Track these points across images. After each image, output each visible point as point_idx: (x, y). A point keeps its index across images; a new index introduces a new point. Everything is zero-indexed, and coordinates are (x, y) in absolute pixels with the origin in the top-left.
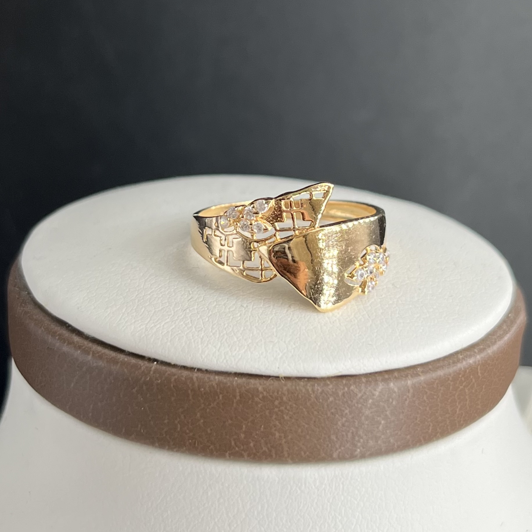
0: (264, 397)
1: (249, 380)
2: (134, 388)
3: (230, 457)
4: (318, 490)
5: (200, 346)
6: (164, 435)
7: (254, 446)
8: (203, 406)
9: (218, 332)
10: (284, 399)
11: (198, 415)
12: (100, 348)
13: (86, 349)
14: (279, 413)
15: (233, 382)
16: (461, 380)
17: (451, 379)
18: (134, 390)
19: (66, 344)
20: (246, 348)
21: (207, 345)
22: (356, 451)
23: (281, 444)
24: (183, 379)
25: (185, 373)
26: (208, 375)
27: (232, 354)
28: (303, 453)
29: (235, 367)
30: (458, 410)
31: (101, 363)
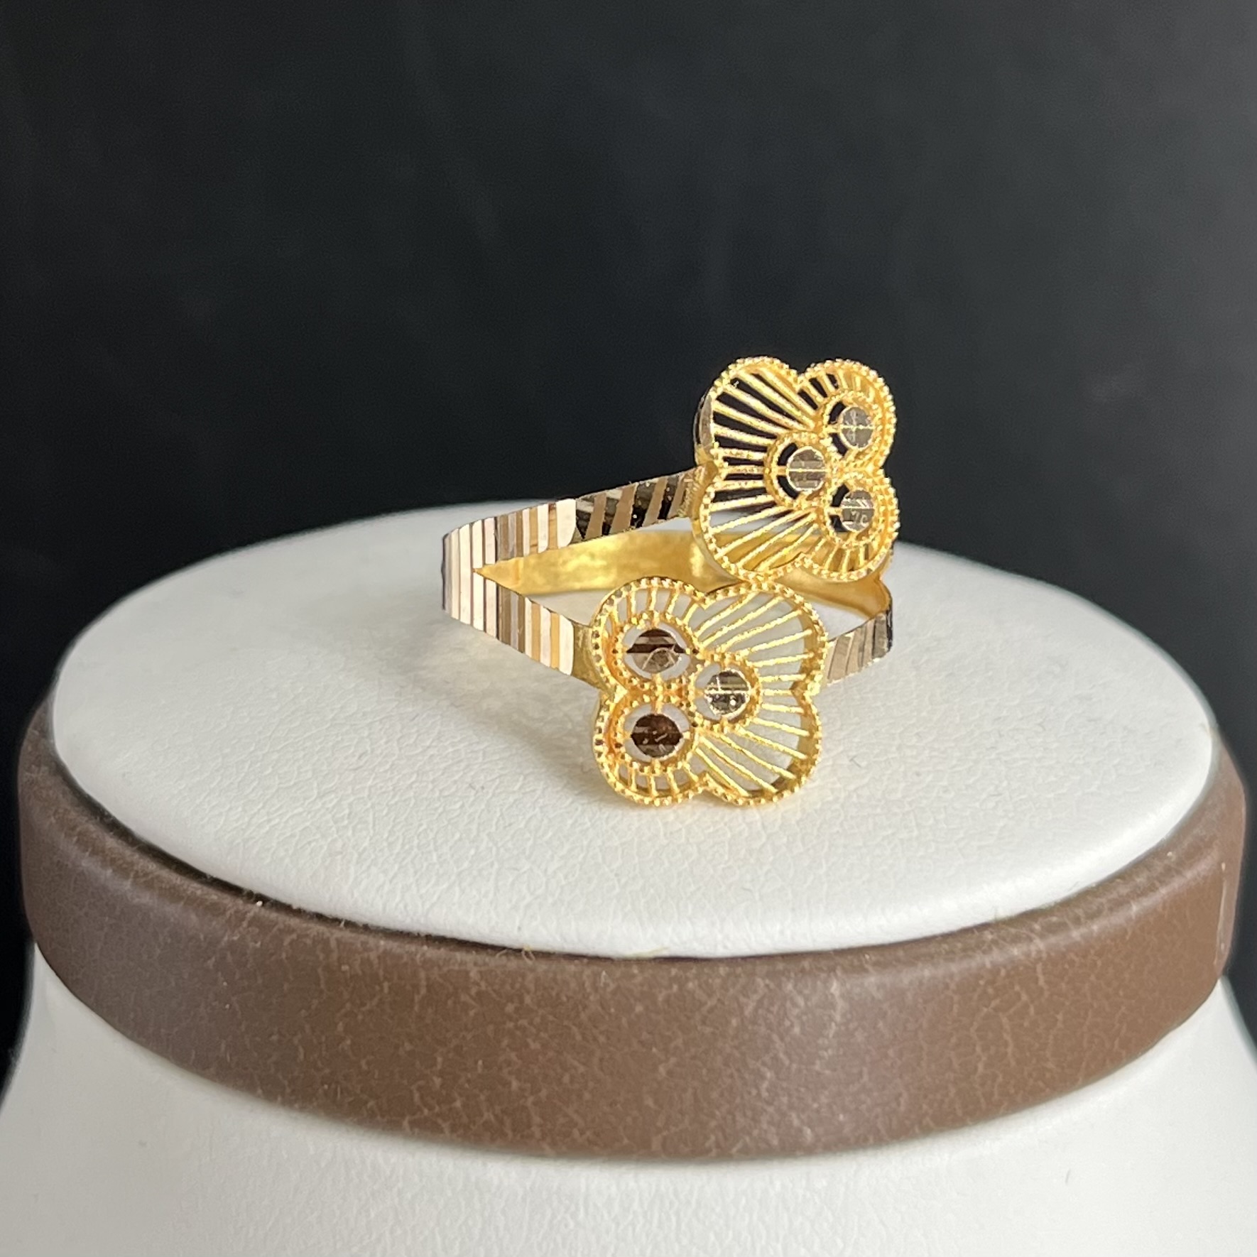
0: (479, 994)
1: (452, 953)
2: (209, 958)
3: (411, 1129)
4: (618, 1224)
5: (352, 870)
6: (273, 1070)
7: (465, 1106)
8: (348, 1005)
9: (400, 841)
10: (528, 1000)
11: (340, 1027)
12: (152, 866)
13: (125, 866)
14: (518, 1033)
15: (416, 955)
16: (985, 992)
17: (953, 986)
18: (209, 962)
19: (87, 854)
20: (453, 878)
21: (369, 867)
22: (707, 1138)
23: (524, 1108)
24: (309, 942)
25: (317, 928)
26: (363, 937)
27: (418, 891)
28: (576, 1133)
29: (422, 920)
30: (981, 1067)
31: (146, 899)
